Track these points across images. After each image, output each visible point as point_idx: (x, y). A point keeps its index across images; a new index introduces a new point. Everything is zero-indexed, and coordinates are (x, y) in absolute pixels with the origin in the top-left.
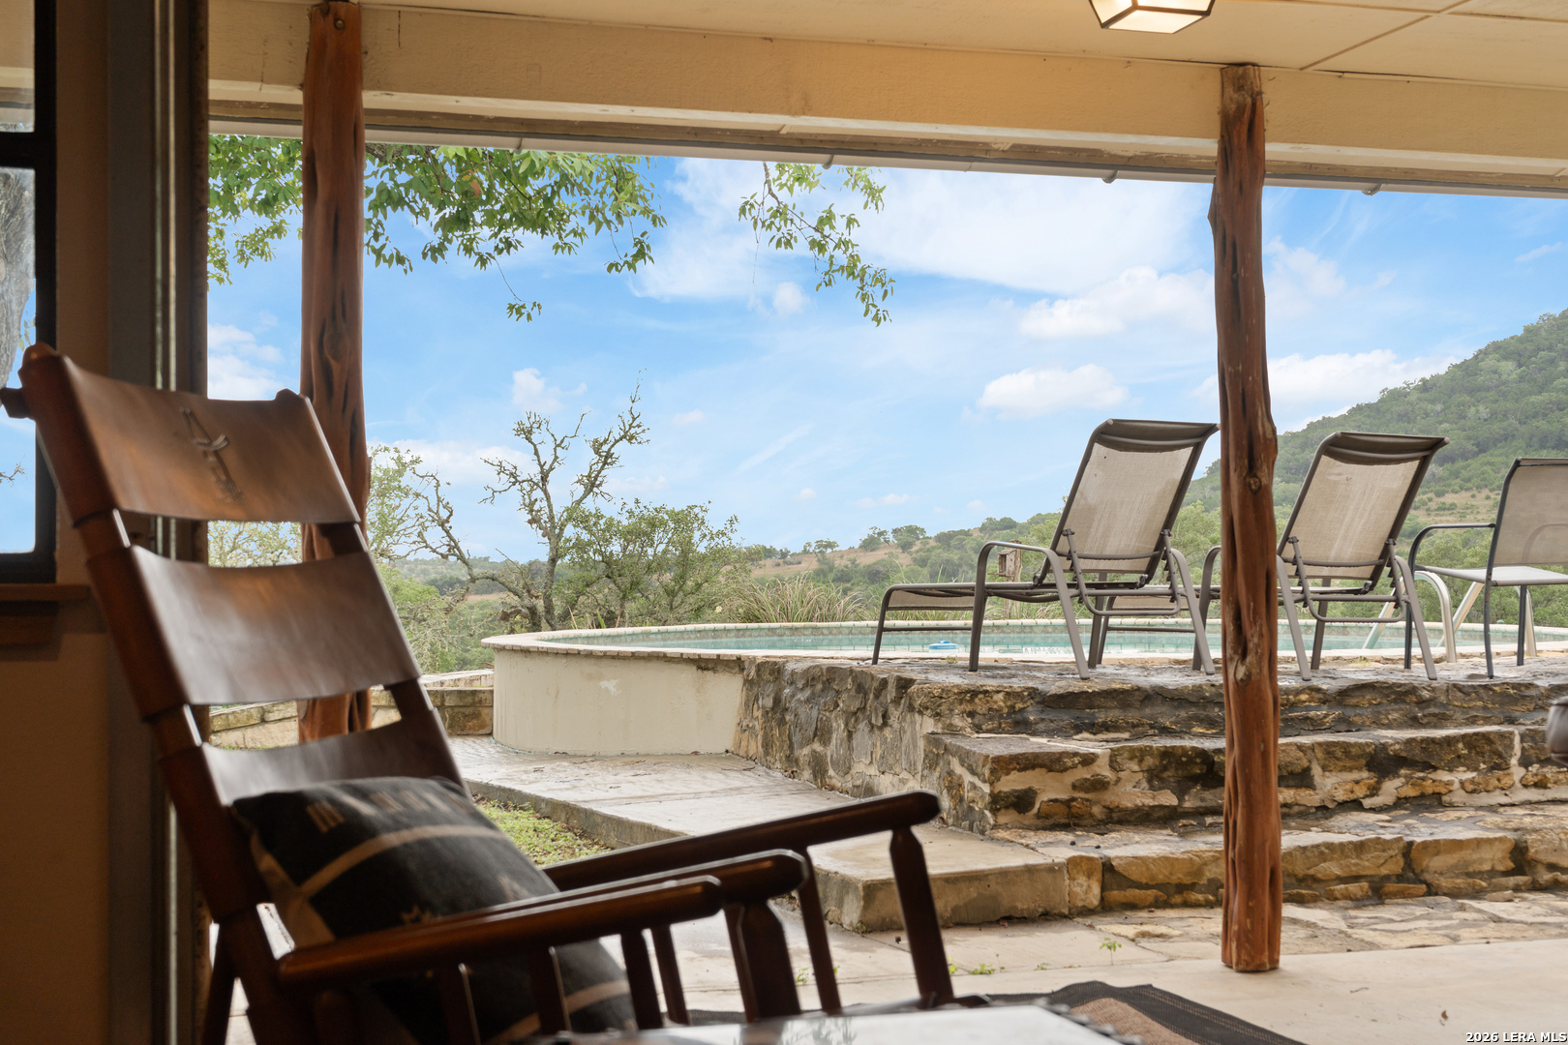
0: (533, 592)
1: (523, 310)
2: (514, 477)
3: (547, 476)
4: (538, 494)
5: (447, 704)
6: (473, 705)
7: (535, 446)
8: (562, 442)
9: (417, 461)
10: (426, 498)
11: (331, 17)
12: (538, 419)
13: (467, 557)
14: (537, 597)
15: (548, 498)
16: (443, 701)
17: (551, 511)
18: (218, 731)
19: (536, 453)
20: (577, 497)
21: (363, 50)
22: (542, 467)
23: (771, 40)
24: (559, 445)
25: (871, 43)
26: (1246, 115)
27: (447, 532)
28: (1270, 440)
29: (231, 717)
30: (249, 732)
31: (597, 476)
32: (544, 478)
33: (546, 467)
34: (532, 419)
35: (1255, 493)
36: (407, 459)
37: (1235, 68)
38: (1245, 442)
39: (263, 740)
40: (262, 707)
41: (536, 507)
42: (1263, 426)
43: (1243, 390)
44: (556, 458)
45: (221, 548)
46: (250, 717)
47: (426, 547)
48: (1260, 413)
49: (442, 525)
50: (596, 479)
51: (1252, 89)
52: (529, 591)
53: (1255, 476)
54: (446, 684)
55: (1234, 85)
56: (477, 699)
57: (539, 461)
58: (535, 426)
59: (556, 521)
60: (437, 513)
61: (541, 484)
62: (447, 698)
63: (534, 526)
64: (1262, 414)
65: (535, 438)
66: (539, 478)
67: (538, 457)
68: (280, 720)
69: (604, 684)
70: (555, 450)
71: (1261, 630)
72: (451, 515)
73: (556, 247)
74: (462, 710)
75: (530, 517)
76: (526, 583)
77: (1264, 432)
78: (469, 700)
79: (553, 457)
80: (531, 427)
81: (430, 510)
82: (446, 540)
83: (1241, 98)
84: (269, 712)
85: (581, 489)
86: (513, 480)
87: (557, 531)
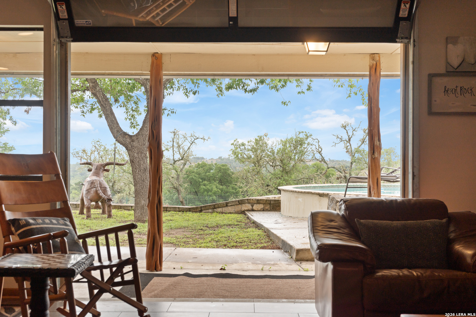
0: (346, 172)
1: (286, 103)
2: (341, 139)
3: (350, 139)
4: (348, 144)
5: (271, 203)
6: (278, 203)
7: (347, 131)
8: (355, 129)
9: (311, 135)
10: (315, 145)
11: (154, 57)
12: (348, 123)
13: (326, 162)
14: (347, 173)
15: (350, 145)
16: (270, 202)
17: (351, 149)
18: (216, 208)
19: (347, 133)
20: (359, 145)
21: (163, 63)
22: (349, 136)
23: (254, 55)
24: (354, 130)
25: (278, 55)
26: (374, 66)
27: (321, 155)
28: (378, 146)
29: (219, 204)
30: (224, 209)
31: (365, 139)
32: (349, 140)
33: (350, 137)
34: (346, 123)
35: (374, 159)
36: (309, 135)
37: (372, 55)
38: (372, 146)
39: (227, 210)
40: (226, 202)
41: (348, 148)
42: (377, 142)
43: (372, 134)
44: (353, 134)
45: (257, 159)
46: (224, 205)
47: (316, 159)
48: (376, 139)
49: (319, 153)
50: (364, 140)
51: (376, 60)
52: (344, 171)
53: (374, 155)
54: (276, 198)
55: (372, 59)
56: (279, 202)
57: (348, 135)
58: (347, 125)
59: (353, 152)
60: (318, 149)
61: (348, 141)
62: (271, 202)
63: (348, 153)
64: (377, 139)
65: (347, 128)
66: (348, 140)
67: (348, 134)
68: (231, 206)
69: (299, 199)
70: (353, 132)
71: (374, 192)
72: (322, 150)
73: (297, 86)
74: (276, 205)
75: (346, 150)
76: (344, 169)
77: (377, 144)
78: (277, 202)
79: (352, 134)
80: (346, 126)
81: (316, 149)
82: (321, 157)
83: (373, 62)
84: (228, 203)
85: (360, 143)
86: (341, 140)
87: (353, 154)
